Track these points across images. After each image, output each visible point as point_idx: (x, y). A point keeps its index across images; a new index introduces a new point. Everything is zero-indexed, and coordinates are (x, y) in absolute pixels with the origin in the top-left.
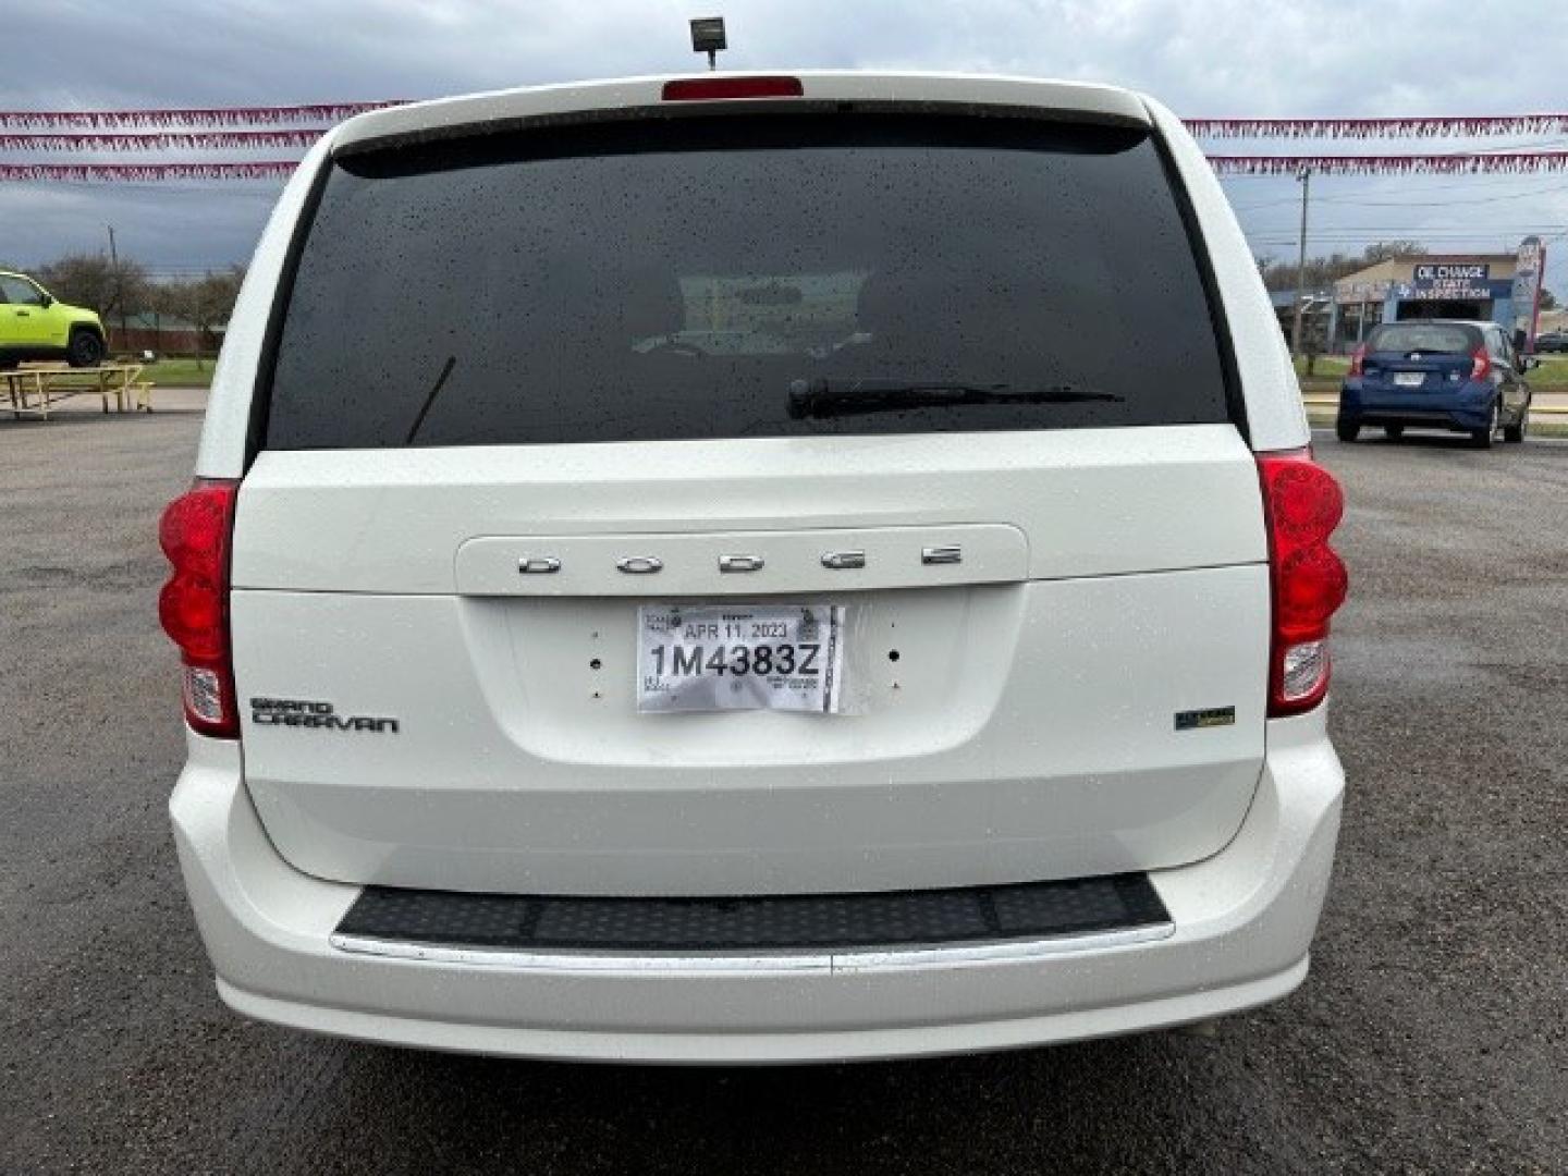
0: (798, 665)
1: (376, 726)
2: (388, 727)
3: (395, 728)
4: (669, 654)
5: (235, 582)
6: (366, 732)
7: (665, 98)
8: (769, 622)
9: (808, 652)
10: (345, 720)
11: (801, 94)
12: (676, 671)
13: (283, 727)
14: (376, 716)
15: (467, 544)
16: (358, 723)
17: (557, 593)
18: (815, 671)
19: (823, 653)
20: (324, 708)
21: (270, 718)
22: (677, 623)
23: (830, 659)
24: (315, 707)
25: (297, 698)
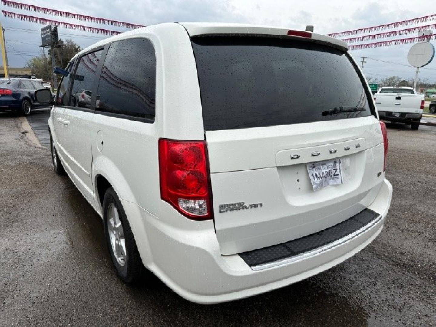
0: (333, 174)
1: (256, 206)
2: (259, 206)
3: (261, 205)
4: (315, 175)
5: (211, 171)
6: (253, 208)
7: (288, 34)
8: (330, 164)
9: (335, 171)
10: (247, 206)
11: (311, 37)
12: (317, 179)
13: (229, 212)
14: (256, 203)
15: (277, 153)
16: (251, 206)
17: (299, 163)
18: (337, 175)
19: (338, 170)
20: (242, 204)
21: (225, 210)
22: (314, 167)
23: (340, 172)
24: (239, 204)
25: (234, 203)
